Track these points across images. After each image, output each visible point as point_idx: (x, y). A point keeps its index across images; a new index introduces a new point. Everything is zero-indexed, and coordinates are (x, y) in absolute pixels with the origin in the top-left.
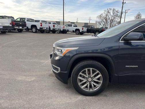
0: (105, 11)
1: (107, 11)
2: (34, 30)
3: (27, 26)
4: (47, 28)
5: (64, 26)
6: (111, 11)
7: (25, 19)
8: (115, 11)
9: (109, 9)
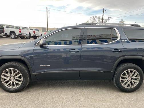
0: (91, 18)
1: (93, 18)
2: (13, 36)
3: (5, 32)
4: (26, 34)
5: (45, 32)
6: (97, 18)
7: (4, 25)
8: (100, 19)
9: (94, 17)
